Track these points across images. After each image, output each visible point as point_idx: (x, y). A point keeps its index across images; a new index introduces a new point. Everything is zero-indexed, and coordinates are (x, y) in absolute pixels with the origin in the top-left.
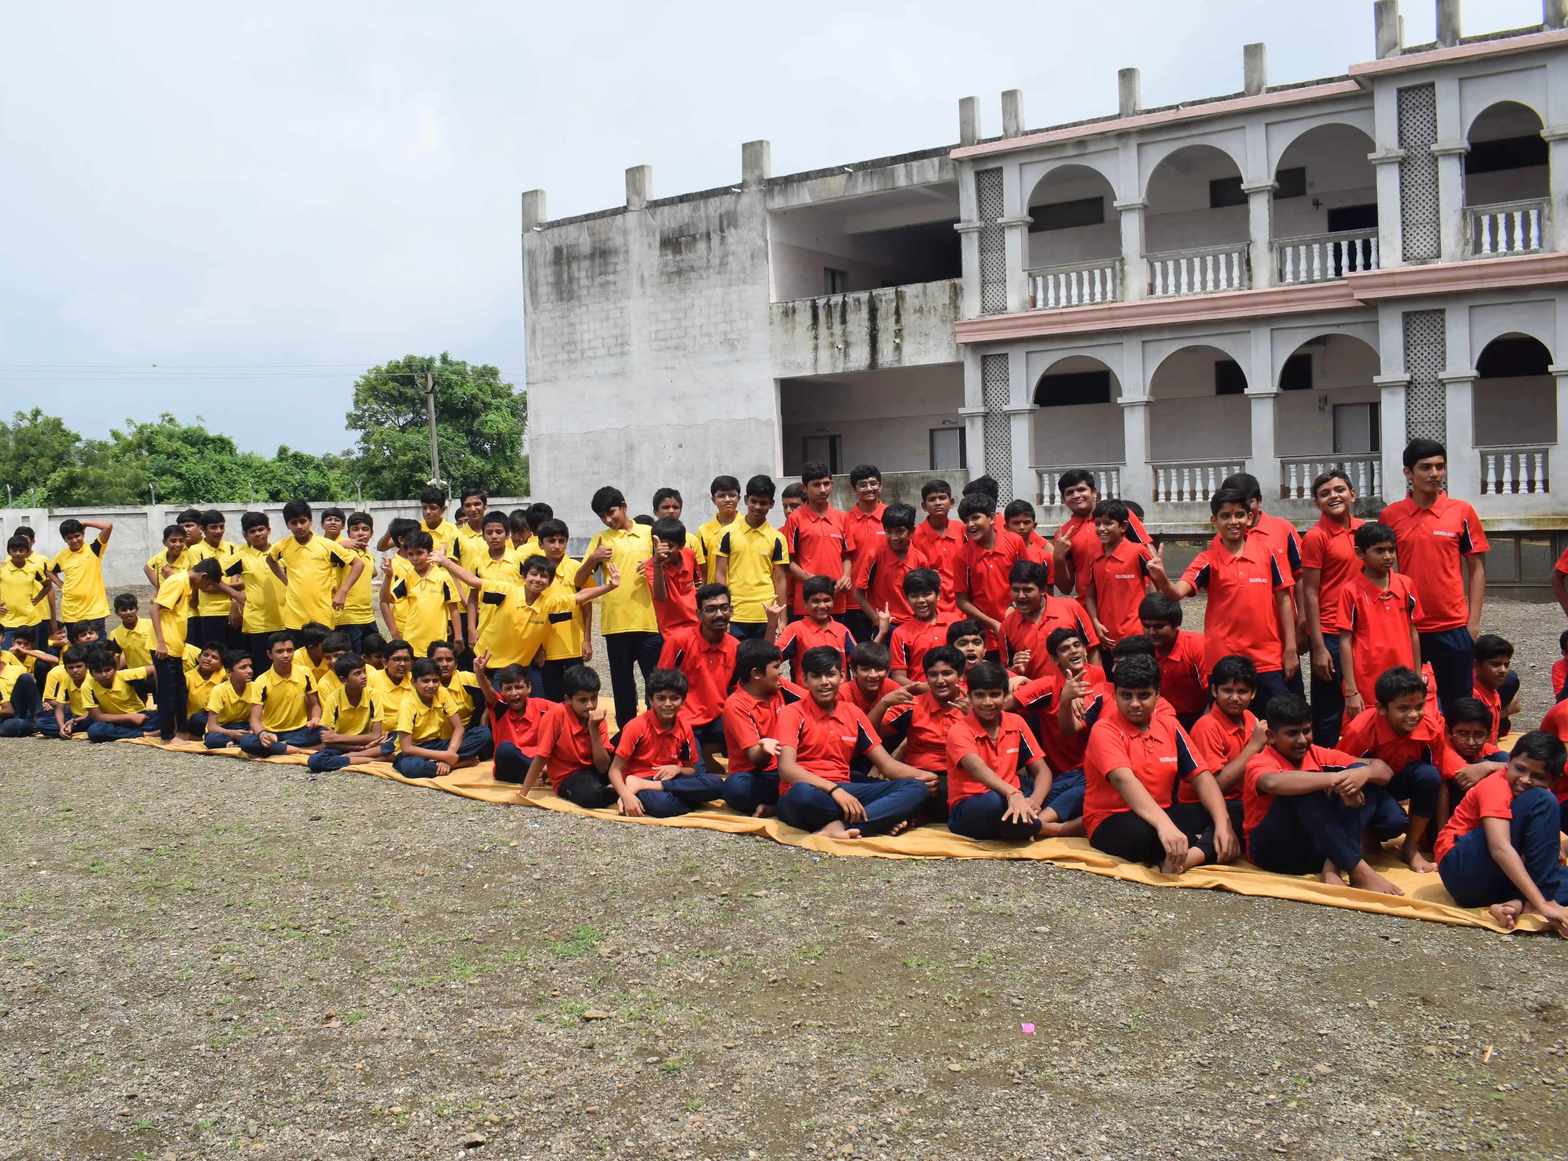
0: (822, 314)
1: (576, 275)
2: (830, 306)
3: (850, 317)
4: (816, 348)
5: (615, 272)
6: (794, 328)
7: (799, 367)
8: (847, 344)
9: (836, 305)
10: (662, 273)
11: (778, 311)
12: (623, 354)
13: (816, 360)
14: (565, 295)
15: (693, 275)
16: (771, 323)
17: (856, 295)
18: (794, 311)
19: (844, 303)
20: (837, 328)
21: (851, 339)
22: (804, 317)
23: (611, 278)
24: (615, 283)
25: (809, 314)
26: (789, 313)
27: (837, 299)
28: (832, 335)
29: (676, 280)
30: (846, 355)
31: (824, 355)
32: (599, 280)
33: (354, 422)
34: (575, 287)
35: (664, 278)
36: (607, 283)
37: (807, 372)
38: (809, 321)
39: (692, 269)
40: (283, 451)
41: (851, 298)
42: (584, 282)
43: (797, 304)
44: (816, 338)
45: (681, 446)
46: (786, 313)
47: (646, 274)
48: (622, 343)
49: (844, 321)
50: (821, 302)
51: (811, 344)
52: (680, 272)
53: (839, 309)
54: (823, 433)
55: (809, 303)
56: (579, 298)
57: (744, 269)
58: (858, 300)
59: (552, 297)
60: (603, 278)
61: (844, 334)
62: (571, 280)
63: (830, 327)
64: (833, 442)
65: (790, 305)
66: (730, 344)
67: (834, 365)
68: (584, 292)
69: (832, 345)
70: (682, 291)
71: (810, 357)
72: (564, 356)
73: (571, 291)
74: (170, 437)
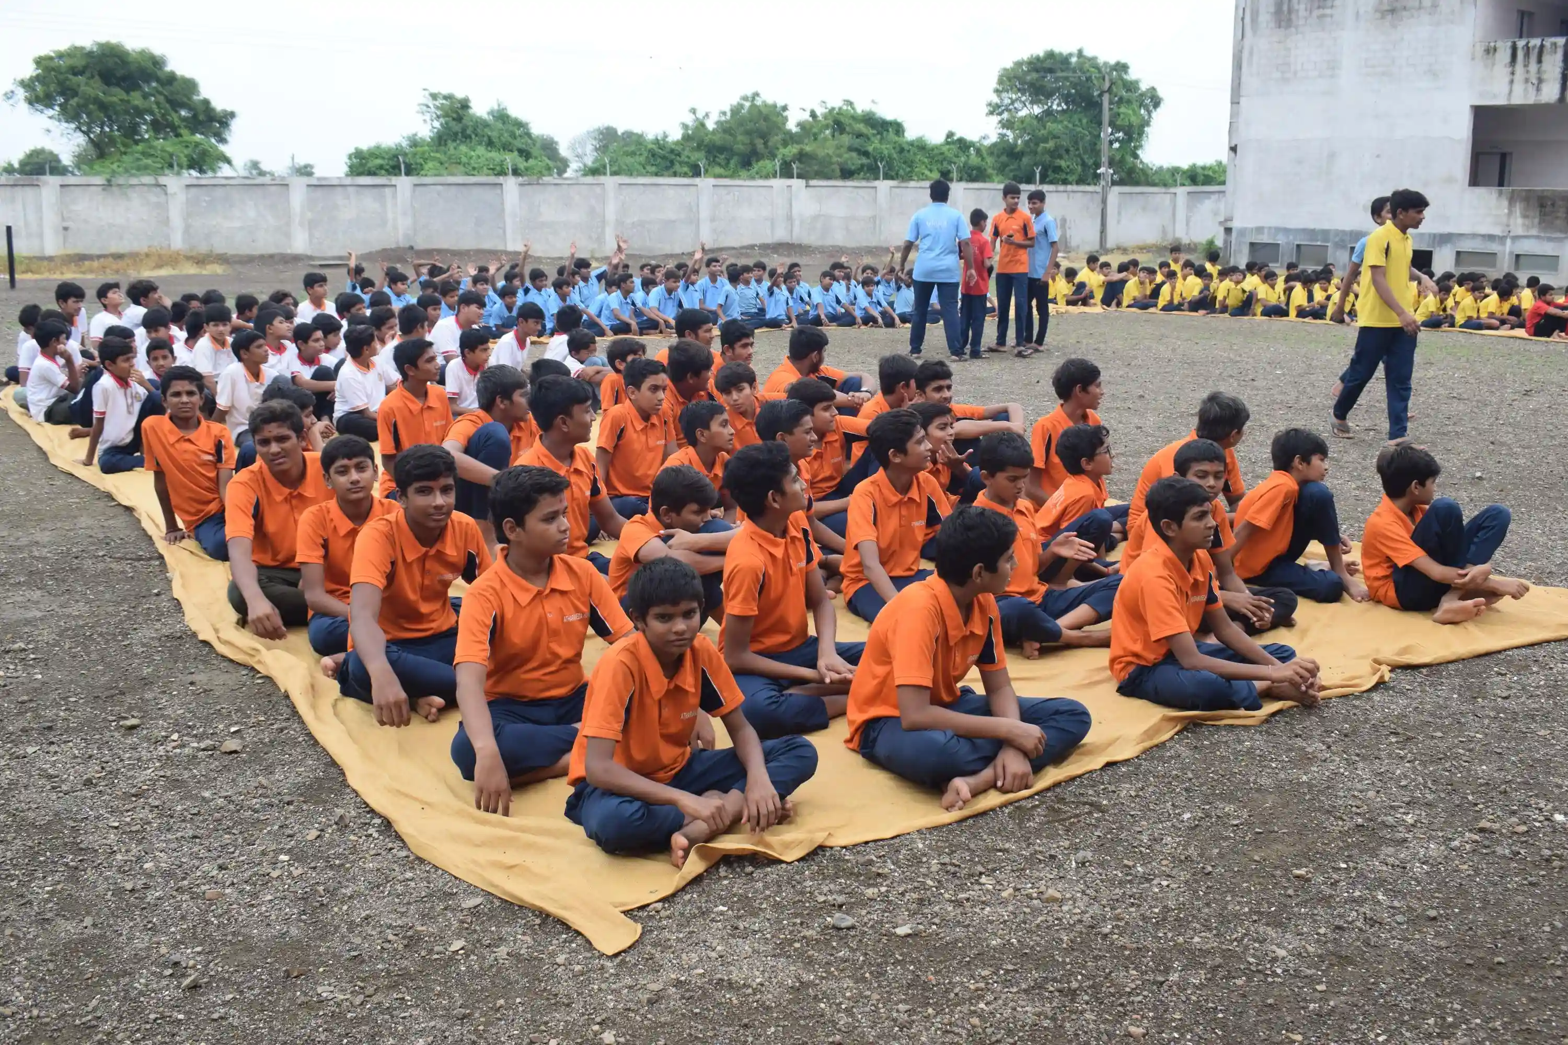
0: (1520, 54)
1: (1296, 7)
2: (1528, 48)
3: (1546, 58)
4: (1512, 82)
5: (1332, 7)
6: (1493, 64)
7: (1495, 96)
8: (1540, 81)
9: (1534, 47)
10: (1376, 11)
11: (1480, 49)
12: (1332, 76)
13: (1511, 91)
14: (1283, 24)
15: (1405, 13)
16: (1473, 59)
17: (1553, 40)
18: (1495, 50)
19: (1542, 46)
20: (1533, 67)
21: (1545, 76)
22: (1504, 55)
23: (1328, 11)
24: (1332, 16)
25: (1509, 52)
26: (1490, 51)
27: (1535, 42)
28: (1528, 72)
29: (1389, 17)
30: (1538, 90)
31: (1518, 88)
32: (1316, 13)
33: (994, 109)
34: (1293, 17)
35: (1378, 15)
36: (1324, 16)
37: (1501, 101)
38: (1507, 58)
39: (1405, 8)
40: (950, 135)
41: (1548, 42)
42: (1302, 13)
43: (1499, 44)
44: (1513, 73)
45: (1378, 156)
46: (1487, 51)
47: (1362, 11)
48: (1332, 67)
49: (1540, 61)
50: (1521, 43)
51: (1507, 79)
52: (1393, 11)
53: (1536, 51)
54: (1495, 150)
55: (1509, 44)
56: (1297, 27)
57: (1453, 12)
58: (1555, 44)
59: (1272, 25)
60: (1321, 11)
61: (1539, 71)
62: (1290, 11)
63: (1526, 66)
64: (1504, 157)
65: (1492, 44)
66: (1433, 73)
67: (1525, 96)
68: (1301, 22)
69: (1527, 81)
70: (1394, 26)
71: (1505, 89)
72: (1277, 75)
73: (1290, 20)
74: (854, 118)
